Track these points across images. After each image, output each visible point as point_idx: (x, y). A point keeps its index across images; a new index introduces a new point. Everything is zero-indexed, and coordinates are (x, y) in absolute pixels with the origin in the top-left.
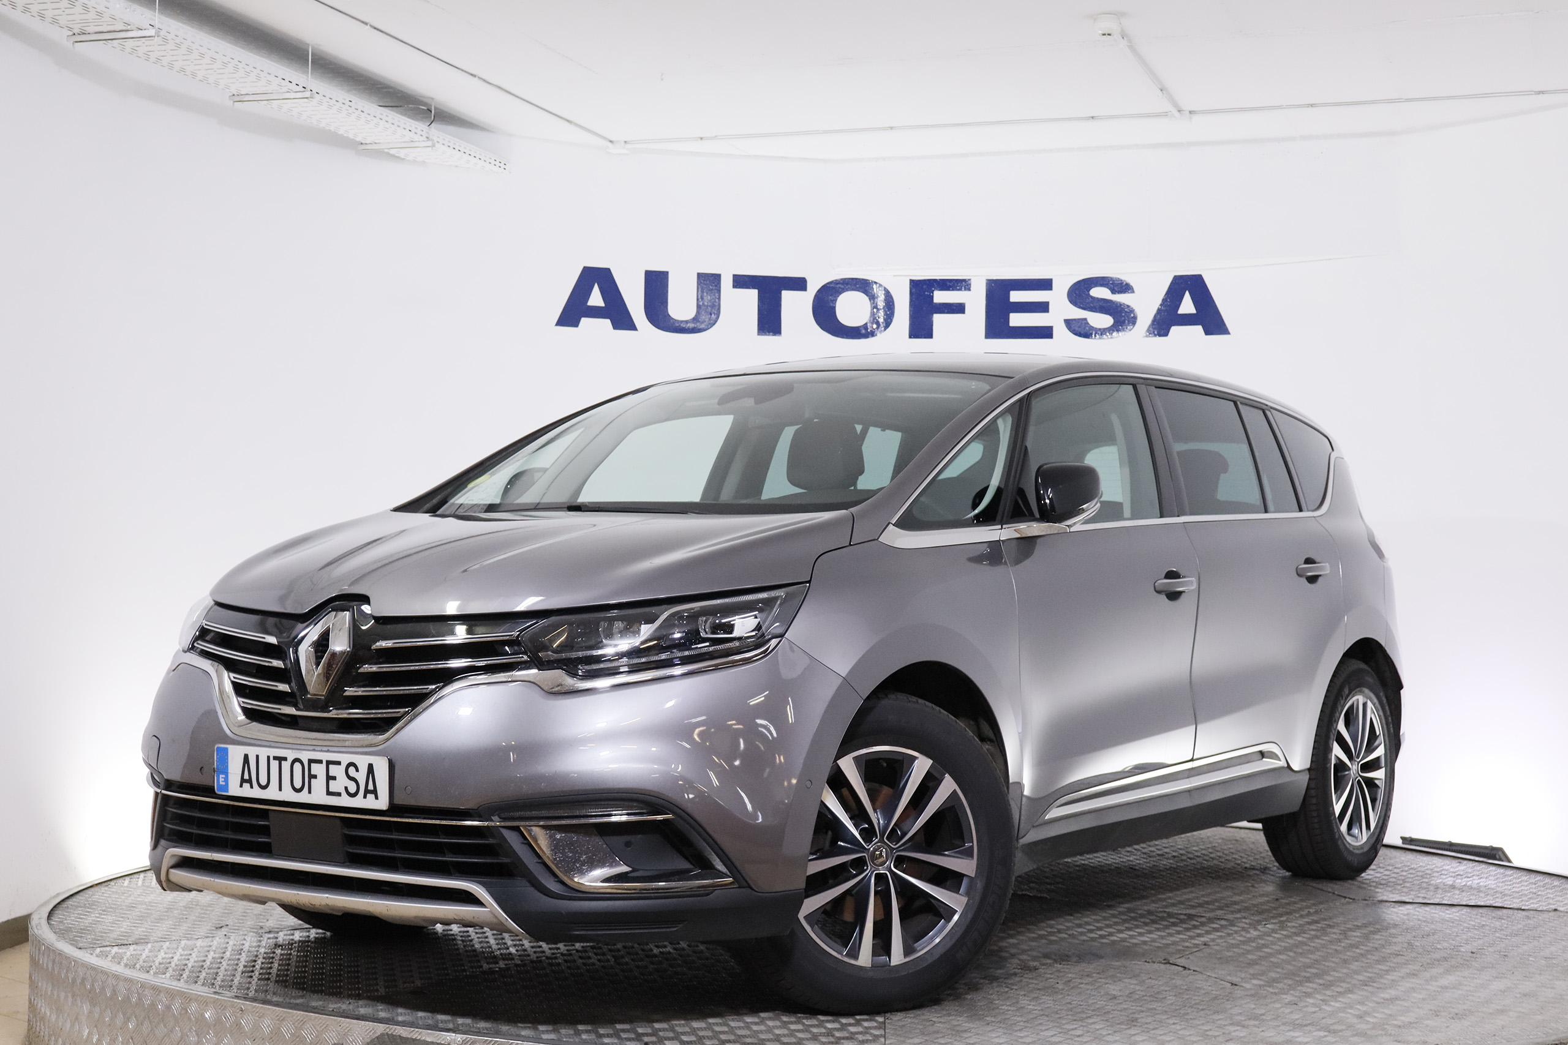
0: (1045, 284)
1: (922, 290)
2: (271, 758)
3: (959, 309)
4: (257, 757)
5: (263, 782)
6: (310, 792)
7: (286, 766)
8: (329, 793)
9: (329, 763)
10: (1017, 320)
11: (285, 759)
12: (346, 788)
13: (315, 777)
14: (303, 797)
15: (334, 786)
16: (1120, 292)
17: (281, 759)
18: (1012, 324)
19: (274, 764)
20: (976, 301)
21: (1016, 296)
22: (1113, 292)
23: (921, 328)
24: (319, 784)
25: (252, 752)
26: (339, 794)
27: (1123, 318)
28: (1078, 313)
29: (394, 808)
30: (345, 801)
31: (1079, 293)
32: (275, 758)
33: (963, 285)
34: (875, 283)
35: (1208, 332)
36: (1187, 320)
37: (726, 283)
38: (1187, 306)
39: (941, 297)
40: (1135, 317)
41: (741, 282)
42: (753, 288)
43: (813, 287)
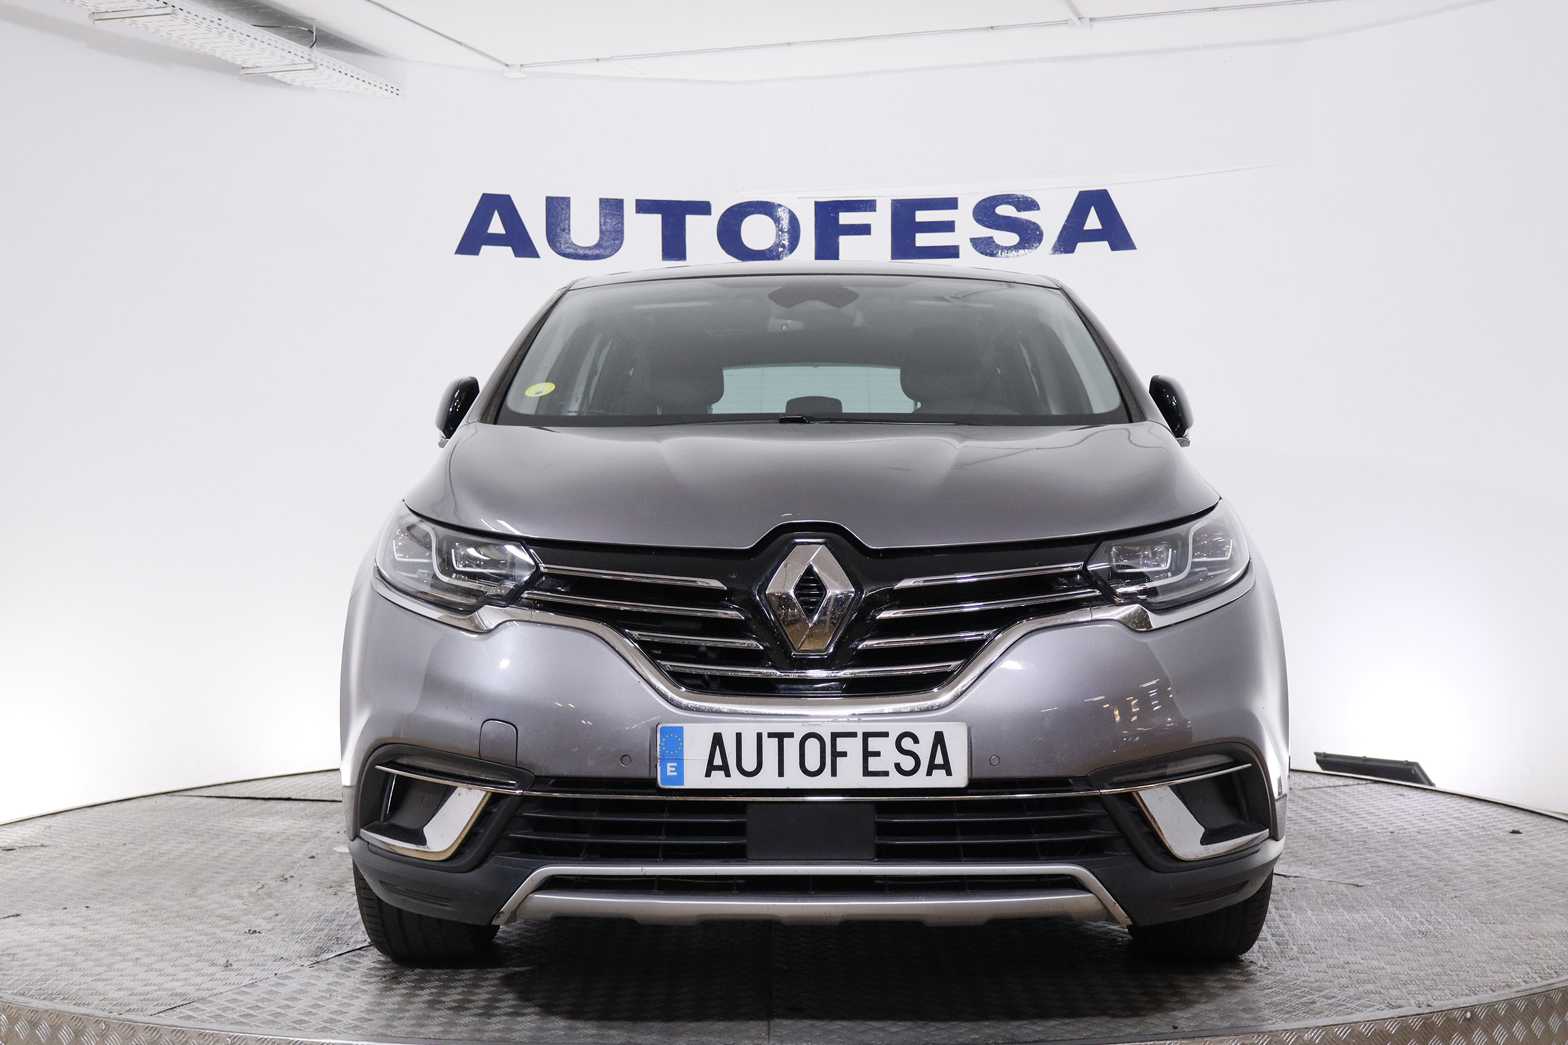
0: (951, 203)
1: (827, 212)
3: (864, 230)
10: (923, 240)
16: (1025, 210)
18: (918, 244)
20: (881, 221)
21: (922, 216)
22: (1019, 210)
23: (827, 249)
27: (1029, 235)
28: (984, 232)
31: (985, 212)
33: (868, 205)
34: (780, 206)
35: (1114, 248)
36: (1093, 236)
37: (629, 208)
38: (1093, 222)
39: (846, 218)
40: (1041, 234)
41: (643, 207)
42: (658, 213)
43: (718, 211)
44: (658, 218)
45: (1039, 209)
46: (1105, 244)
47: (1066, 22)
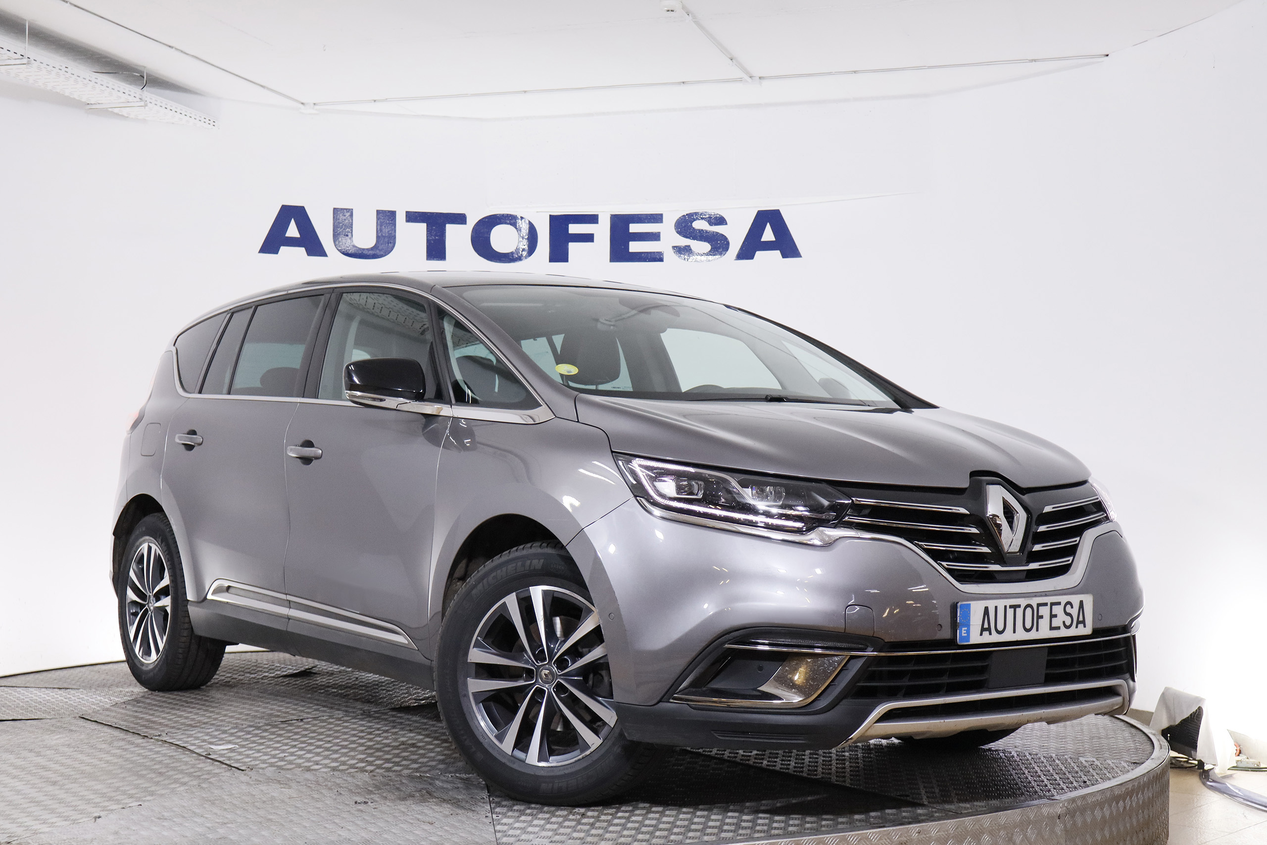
2: (1008, 607)
3: (589, 238)
4: (996, 607)
5: (1000, 628)
6: (1037, 630)
7: (1019, 612)
8: (1052, 628)
9: (1052, 604)
10: (635, 247)
11: (1019, 606)
12: (1064, 622)
13: (1042, 617)
14: (1033, 635)
15: (1056, 622)
16: (716, 224)
17: (1015, 607)
18: (631, 250)
19: (1010, 612)
20: (602, 231)
21: (634, 228)
22: (711, 224)
23: (559, 254)
24: (1044, 623)
25: (991, 604)
26: (1058, 628)
27: (719, 245)
29: (1096, 632)
30: (1064, 633)
32: (1011, 607)
33: (592, 219)
34: (522, 218)
35: (784, 256)
36: (768, 246)
37: (401, 218)
38: (768, 235)
39: (574, 229)
40: (728, 243)
41: (413, 217)
42: (424, 222)
43: (472, 222)
44: (423, 226)
45: (726, 224)
46: (777, 253)
47: (740, 80)
